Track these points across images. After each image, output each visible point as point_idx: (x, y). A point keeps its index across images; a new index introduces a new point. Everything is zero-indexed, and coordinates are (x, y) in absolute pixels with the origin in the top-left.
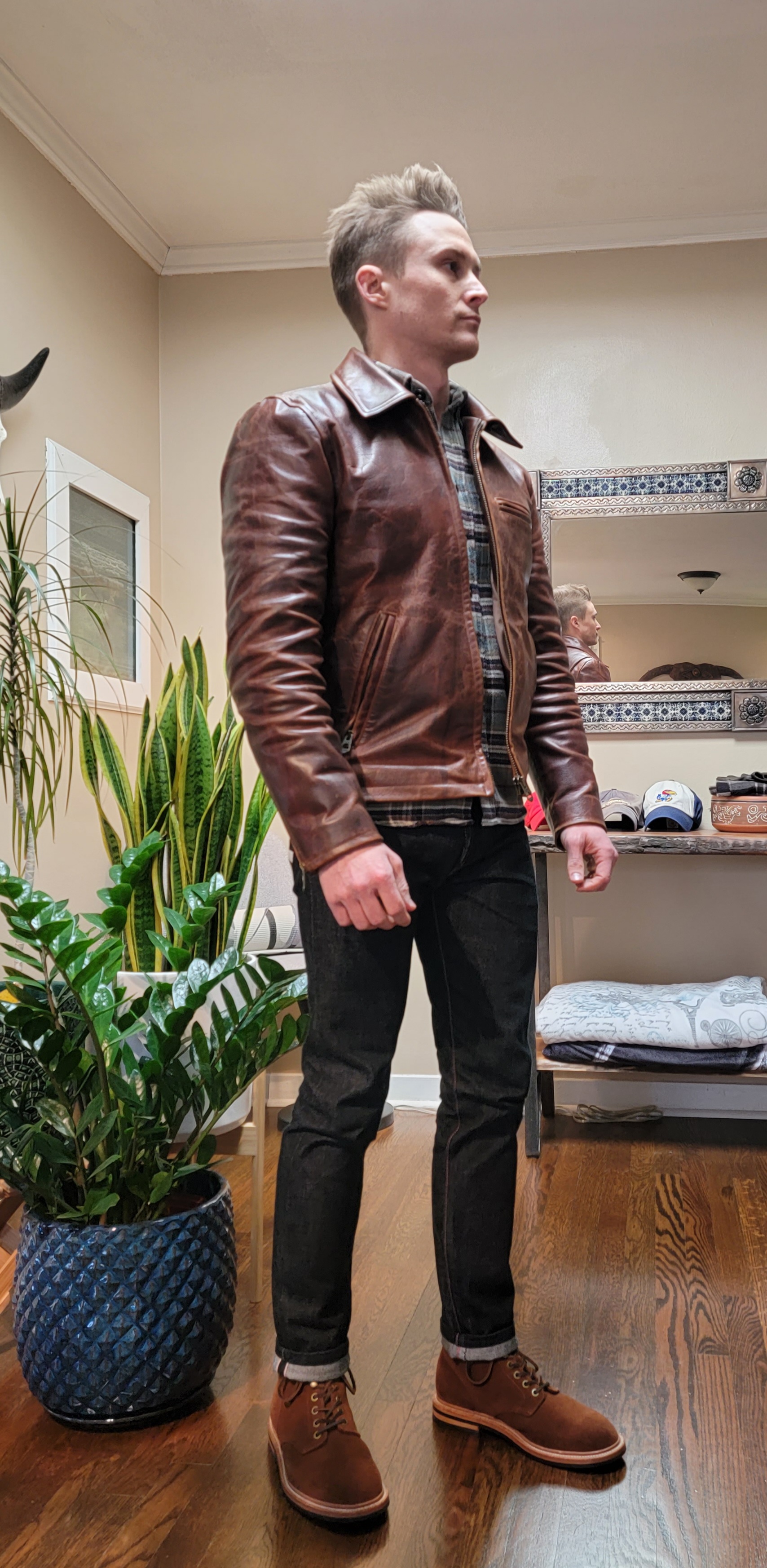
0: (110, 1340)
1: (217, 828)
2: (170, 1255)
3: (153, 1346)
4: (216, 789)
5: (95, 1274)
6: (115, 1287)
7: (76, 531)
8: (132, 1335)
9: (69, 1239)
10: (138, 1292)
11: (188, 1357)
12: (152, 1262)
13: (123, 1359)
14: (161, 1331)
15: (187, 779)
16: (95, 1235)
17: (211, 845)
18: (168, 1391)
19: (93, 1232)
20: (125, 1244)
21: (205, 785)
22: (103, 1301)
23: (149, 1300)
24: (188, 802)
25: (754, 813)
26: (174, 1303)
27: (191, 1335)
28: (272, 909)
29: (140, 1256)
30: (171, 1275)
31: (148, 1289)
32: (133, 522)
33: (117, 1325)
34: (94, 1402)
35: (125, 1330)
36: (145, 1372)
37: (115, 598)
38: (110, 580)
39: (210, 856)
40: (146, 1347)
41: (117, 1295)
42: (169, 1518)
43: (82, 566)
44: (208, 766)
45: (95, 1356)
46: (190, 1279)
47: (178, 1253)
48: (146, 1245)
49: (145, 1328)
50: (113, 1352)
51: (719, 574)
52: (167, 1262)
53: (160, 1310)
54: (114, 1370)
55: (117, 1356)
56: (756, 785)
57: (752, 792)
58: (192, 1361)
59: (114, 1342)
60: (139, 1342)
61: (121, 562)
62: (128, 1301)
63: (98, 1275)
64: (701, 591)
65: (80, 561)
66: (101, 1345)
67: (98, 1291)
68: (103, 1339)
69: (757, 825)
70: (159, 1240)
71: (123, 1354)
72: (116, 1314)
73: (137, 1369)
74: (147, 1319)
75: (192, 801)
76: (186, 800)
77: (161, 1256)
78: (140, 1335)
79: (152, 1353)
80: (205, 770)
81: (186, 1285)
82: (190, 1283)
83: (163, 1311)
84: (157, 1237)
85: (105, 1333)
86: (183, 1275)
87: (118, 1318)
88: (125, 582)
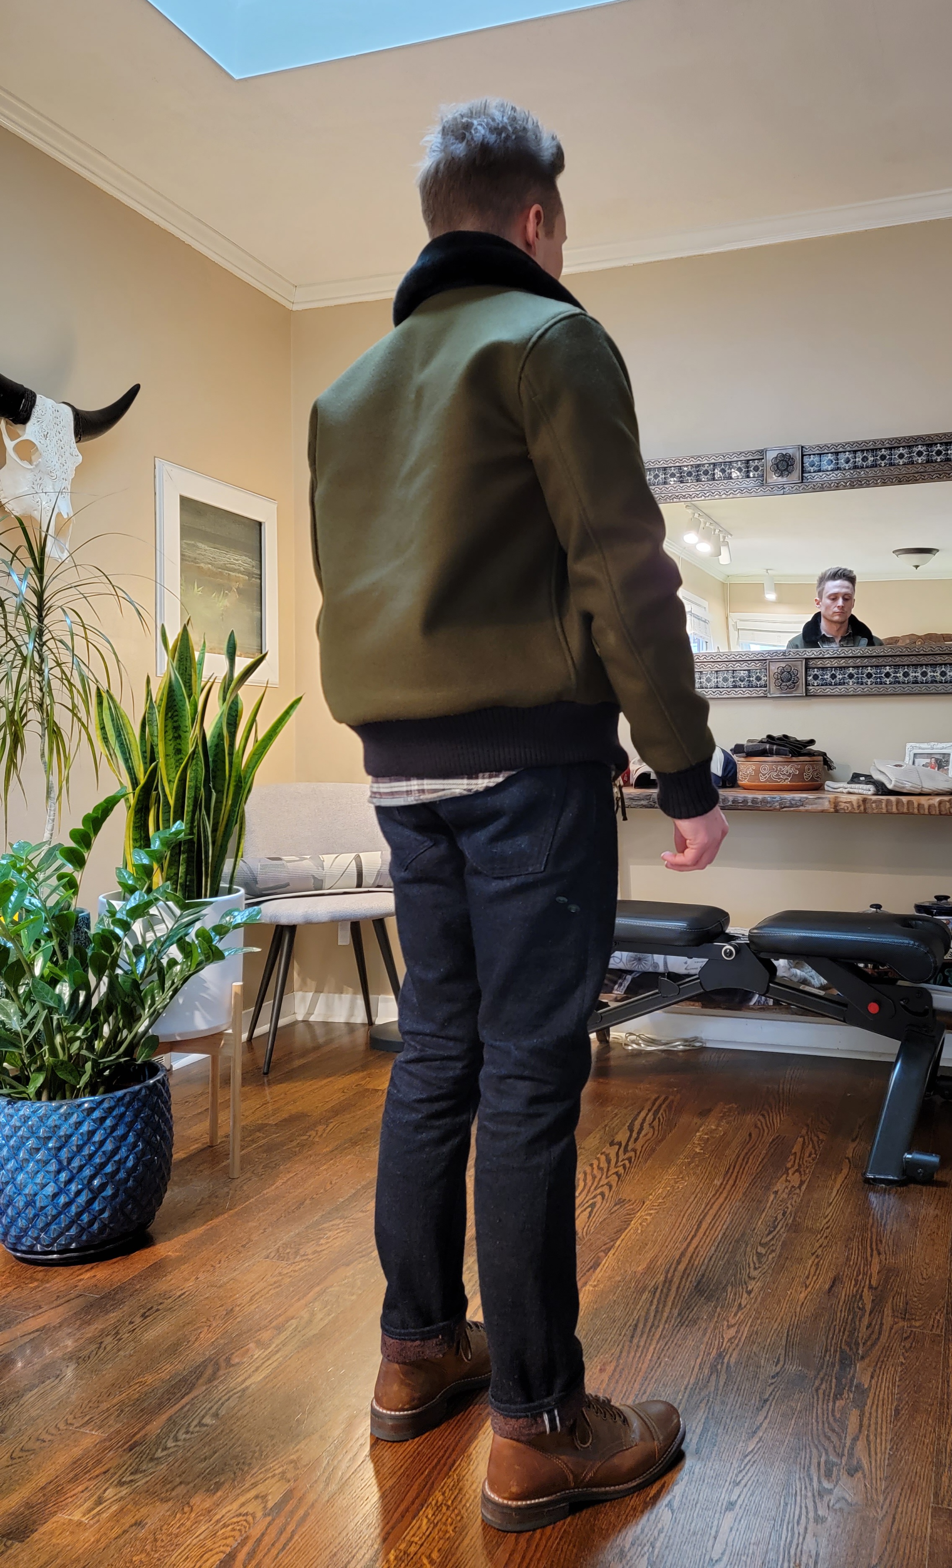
0: (32, 1192)
2: (85, 1128)
3: (67, 1200)
4: (191, 750)
5: (23, 1140)
6: (38, 1150)
8: (50, 1190)
9: (6, 1110)
10: (56, 1156)
11: (102, 1211)
12: (68, 1133)
13: (42, 1208)
14: (73, 1187)
16: (25, 1109)
18: (84, 1237)
19: (22, 1106)
20: (47, 1116)
21: (183, 747)
22: (28, 1161)
23: (65, 1164)
25: (765, 772)
26: (88, 1166)
27: (103, 1194)
29: (57, 1127)
30: (85, 1144)
31: (64, 1154)
32: (260, 524)
33: (38, 1181)
34: (24, 1240)
35: (44, 1186)
36: (64, 1220)
40: (62, 1199)
41: (39, 1156)
43: (197, 563)
44: (186, 732)
46: (103, 1149)
47: (92, 1128)
48: (63, 1118)
49: (62, 1186)
50: (35, 1202)
51: (937, 551)
52: (82, 1134)
53: (75, 1171)
54: (36, 1216)
55: (38, 1204)
56: (768, 746)
57: (763, 753)
58: (106, 1215)
59: (35, 1195)
60: (55, 1196)
61: (244, 558)
62: (46, 1163)
63: (24, 1140)
64: (917, 566)
66: (26, 1195)
67: (24, 1153)
68: (27, 1191)
69: (768, 783)
70: (75, 1115)
71: (42, 1205)
72: (38, 1172)
73: (55, 1217)
74: (63, 1176)
75: (173, 761)
76: (166, 760)
77: (76, 1129)
78: (56, 1190)
79: (68, 1205)
81: (100, 1153)
82: (104, 1152)
83: (78, 1172)
84: (73, 1114)
85: (30, 1186)
86: (97, 1146)
87: (39, 1175)
88: (250, 574)
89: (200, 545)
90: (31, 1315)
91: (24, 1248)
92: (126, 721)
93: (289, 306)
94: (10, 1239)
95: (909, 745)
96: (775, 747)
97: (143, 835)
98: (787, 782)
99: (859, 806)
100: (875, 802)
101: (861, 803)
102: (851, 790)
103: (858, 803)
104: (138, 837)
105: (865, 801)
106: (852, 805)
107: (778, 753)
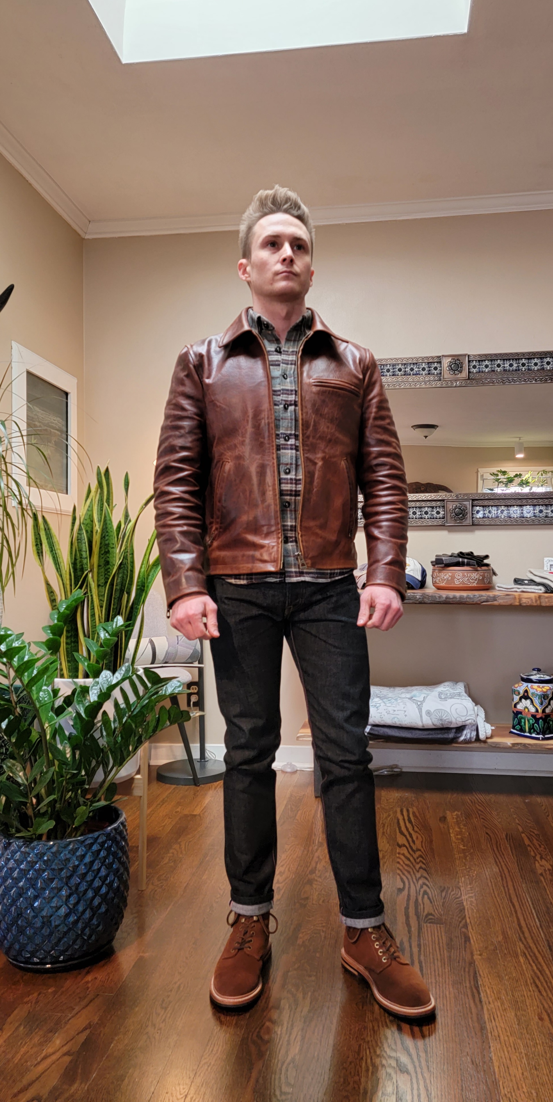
0: (49, 915)
1: (118, 588)
2: (87, 859)
3: (76, 918)
5: (39, 872)
6: (52, 880)
7: (31, 399)
8: (63, 911)
9: (23, 849)
10: (67, 884)
11: (98, 925)
12: (76, 864)
13: (57, 926)
14: (81, 908)
15: (99, 557)
16: (39, 847)
17: (114, 598)
18: (85, 947)
19: (38, 845)
20: (59, 852)
22: (44, 889)
23: (74, 888)
24: (100, 571)
25: (459, 578)
26: (90, 890)
27: (100, 911)
28: (153, 639)
29: (68, 860)
30: (88, 872)
31: (73, 882)
32: (67, 394)
34: (38, 954)
35: (58, 908)
36: (72, 935)
37: (55, 441)
38: (52, 430)
39: (114, 605)
40: (72, 919)
41: (53, 885)
42: (85, 1029)
43: (34, 421)
45: (39, 924)
46: (100, 875)
47: (92, 859)
48: (72, 853)
49: (71, 907)
50: (50, 922)
51: (437, 426)
52: (85, 864)
53: (81, 895)
54: (51, 934)
55: (53, 924)
56: (461, 560)
57: (458, 564)
58: (100, 928)
59: (51, 916)
60: (67, 915)
61: (58, 419)
62: (60, 889)
63: (41, 873)
64: (426, 437)
65: (33, 418)
66: (43, 917)
67: (41, 883)
68: (44, 913)
69: (461, 585)
70: (80, 850)
71: (57, 923)
72: (53, 898)
73: (65, 933)
74: (73, 900)
77: (81, 861)
78: (68, 911)
79: (76, 922)
80: (111, 550)
81: (97, 879)
82: (100, 878)
83: (83, 896)
84: (79, 848)
85: (46, 910)
86: (95, 873)
87: (54, 900)
92: (57, 538)
96: (466, 560)
98: (475, 585)
99: (536, 601)
100: (547, 598)
101: (537, 598)
102: (525, 590)
103: (536, 599)
105: (540, 597)
106: (532, 600)
107: (468, 564)
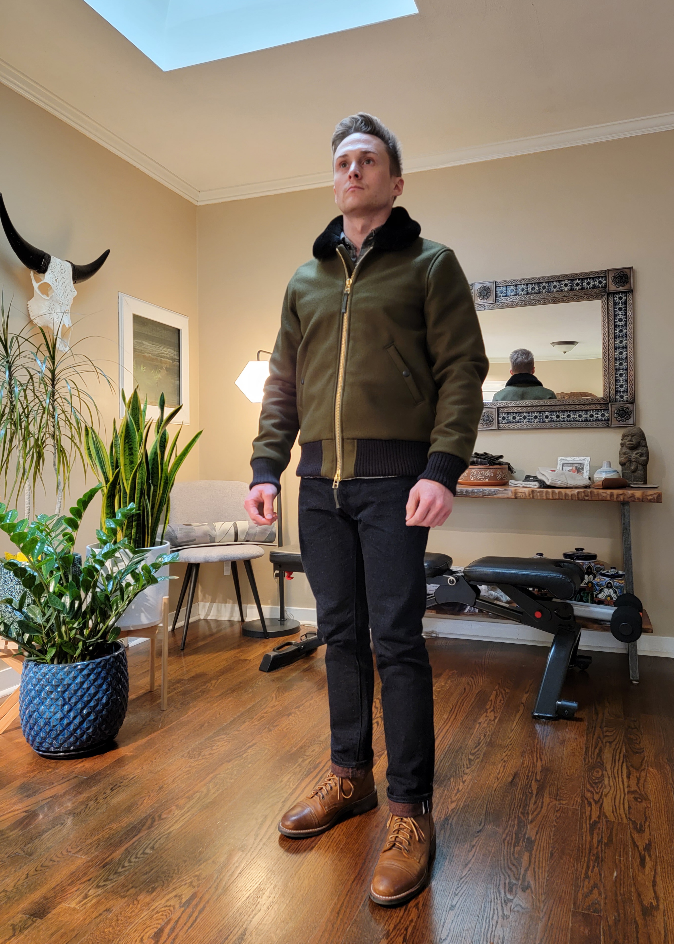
0: (48, 717)
2: (78, 680)
3: (68, 721)
4: (139, 462)
5: (43, 687)
6: (52, 693)
7: (136, 335)
8: (59, 715)
9: (34, 669)
10: (62, 696)
11: (88, 728)
12: (69, 683)
13: (54, 726)
14: (72, 714)
16: (45, 669)
18: (78, 743)
19: (43, 667)
20: (57, 673)
21: (134, 460)
22: (46, 699)
23: (67, 700)
25: (473, 475)
26: (80, 702)
27: (89, 718)
29: (63, 679)
30: (78, 689)
31: (67, 695)
32: (179, 330)
33: (52, 710)
34: (44, 744)
35: (55, 713)
36: (66, 733)
37: (166, 368)
38: (162, 359)
40: (66, 721)
41: (52, 696)
42: (51, 797)
43: (143, 353)
44: (136, 451)
45: (42, 724)
46: (89, 692)
47: (82, 680)
48: (66, 674)
49: (66, 713)
50: (50, 723)
51: (577, 343)
52: (77, 684)
53: (73, 705)
54: (51, 730)
55: (52, 724)
58: (90, 730)
59: (50, 718)
60: (62, 719)
61: (170, 350)
62: (57, 700)
64: (565, 352)
65: (142, 350)
66: (45, 718)
67: (44, 694)
68: (45, 716)
69: (475, 481)
70: (73, 673)
71: (54, 724)
72: (52, 705)
73: (61, 732)
74: (66, 708)
75: (128, 468)
76: (125, 467)
77: (74, 680)
78: (62, 716)
79: (69, 724)
81: (87, 695)
82: (89, 694)
84: (72, 672)
85: (47, 713)
86: (85, 690)
87: (52, 707)
88: (173, 360)
89: (144, 342)
90: (48, 788)
91: (44, 749)
92: (102, 445)
93: (195, 203)
94: (36, 744)
95: (559, 459)
96: (479, 460)
97: (112, 511)
98: (487, 481)
99: (529, 495)
100: (539, 492)
101: (531, 493)
102: (525, 485)
103: (529, 493)
104: (109, 511)
105: (533, 491)
106: (525, 494)
107: (481, 463)
